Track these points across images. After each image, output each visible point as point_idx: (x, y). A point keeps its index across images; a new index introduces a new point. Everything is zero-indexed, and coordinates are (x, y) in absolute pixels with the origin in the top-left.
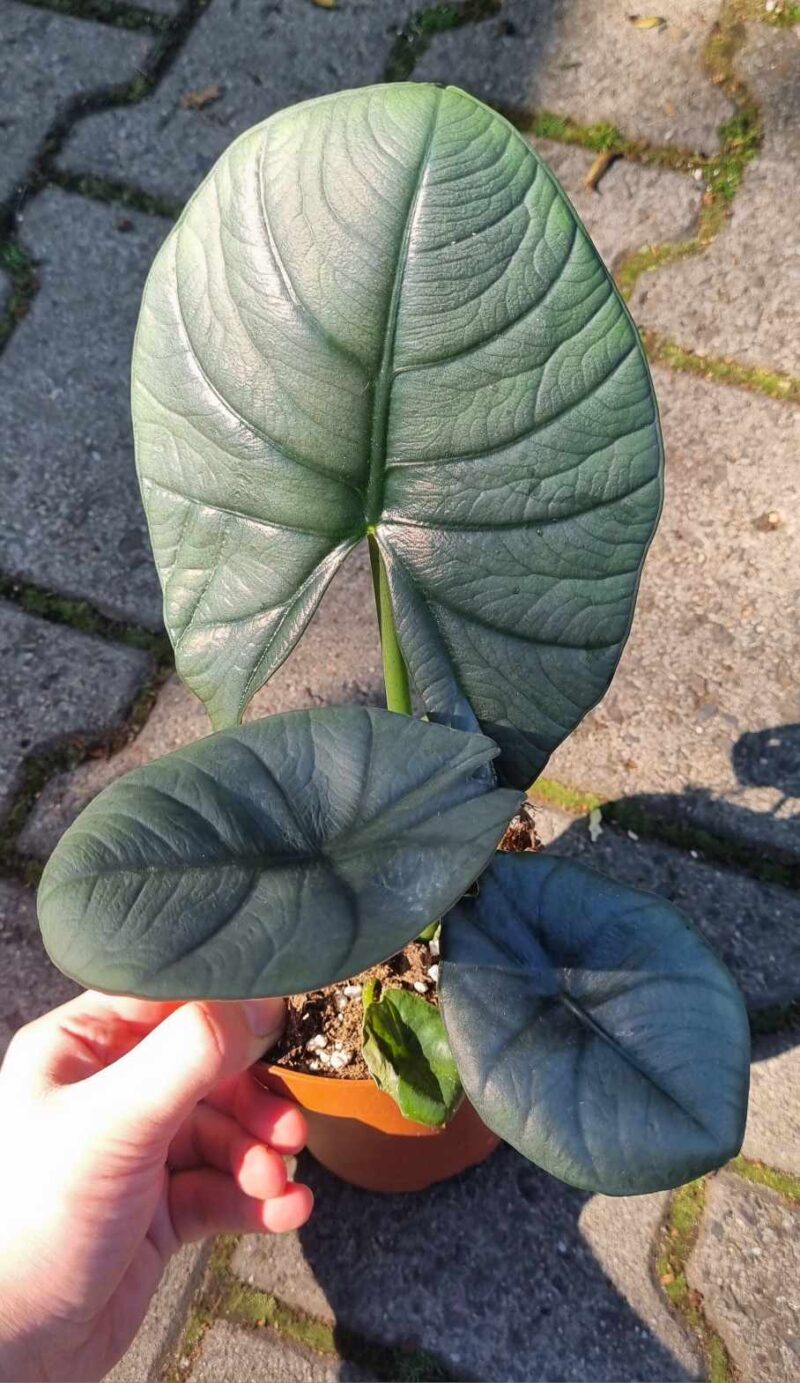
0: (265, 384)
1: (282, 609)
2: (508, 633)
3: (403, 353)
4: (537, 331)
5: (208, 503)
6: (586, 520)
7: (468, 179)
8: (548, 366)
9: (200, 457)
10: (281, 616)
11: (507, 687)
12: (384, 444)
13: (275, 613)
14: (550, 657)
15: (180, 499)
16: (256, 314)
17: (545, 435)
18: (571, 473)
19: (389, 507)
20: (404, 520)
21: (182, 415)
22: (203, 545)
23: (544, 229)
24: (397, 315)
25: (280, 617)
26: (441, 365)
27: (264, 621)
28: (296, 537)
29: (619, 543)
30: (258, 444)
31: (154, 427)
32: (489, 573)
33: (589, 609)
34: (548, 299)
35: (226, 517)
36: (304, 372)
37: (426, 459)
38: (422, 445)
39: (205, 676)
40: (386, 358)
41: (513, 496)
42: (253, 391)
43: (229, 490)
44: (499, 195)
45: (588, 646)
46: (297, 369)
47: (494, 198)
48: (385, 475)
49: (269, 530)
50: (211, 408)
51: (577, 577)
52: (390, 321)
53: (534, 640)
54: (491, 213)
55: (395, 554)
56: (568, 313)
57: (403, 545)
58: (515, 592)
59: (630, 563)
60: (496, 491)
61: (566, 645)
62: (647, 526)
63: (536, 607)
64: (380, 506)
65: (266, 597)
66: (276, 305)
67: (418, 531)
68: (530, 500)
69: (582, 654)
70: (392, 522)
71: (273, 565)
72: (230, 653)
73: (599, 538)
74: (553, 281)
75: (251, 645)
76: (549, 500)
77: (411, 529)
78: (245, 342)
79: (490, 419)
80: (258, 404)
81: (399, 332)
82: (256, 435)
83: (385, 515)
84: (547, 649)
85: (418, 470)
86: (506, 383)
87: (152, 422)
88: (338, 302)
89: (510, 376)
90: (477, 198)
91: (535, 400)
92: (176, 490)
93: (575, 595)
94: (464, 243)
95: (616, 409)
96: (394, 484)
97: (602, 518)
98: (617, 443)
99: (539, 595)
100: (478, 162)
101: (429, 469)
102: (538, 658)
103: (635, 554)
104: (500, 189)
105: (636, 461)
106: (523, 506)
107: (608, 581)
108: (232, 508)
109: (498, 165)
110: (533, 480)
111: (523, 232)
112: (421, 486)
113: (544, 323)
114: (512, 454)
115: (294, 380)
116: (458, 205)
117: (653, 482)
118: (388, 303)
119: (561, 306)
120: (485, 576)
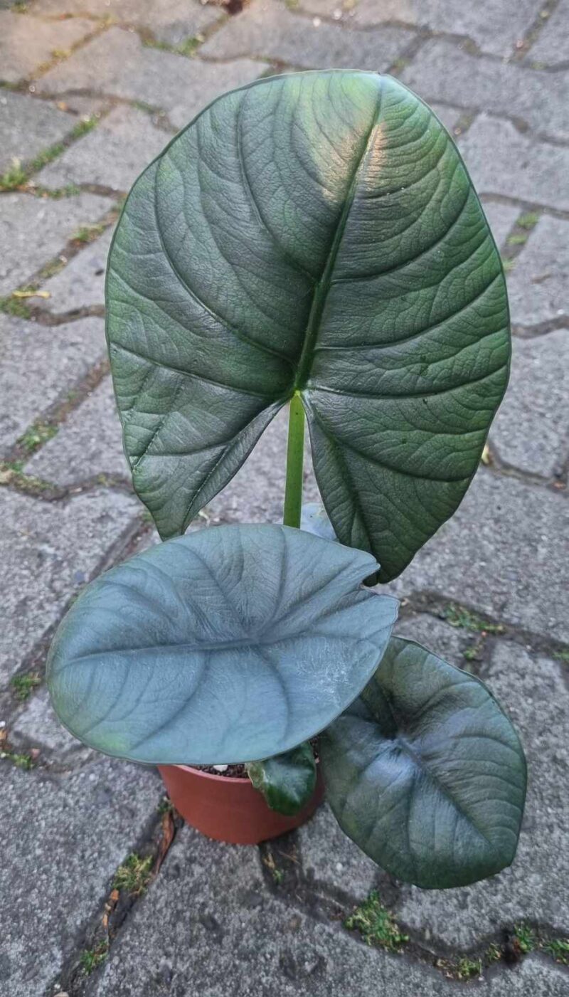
0: (229, 284)
1: (223, 447)
2: (397, 470)
3: (339, 269)
4: (438, 260)
5: (168, 366)
6: (457, 392)
7: (402, 148)
8: (442, 284)
9: (164, 332)
10: (223, 451)
11: (392, 508)
12: (315, 333)
13: (218, 450)
14: (423, 485)
15: (142, 361)
16: (227, 232)
17: (435, 332)
18: (451, 359)
19: (314, 377)
20: (326, 388)
21: (151, 299)
22: (160, 396)
23: (449, 188)
24: (339, 241)
25: (222, 453)
26: (368, 280)
27: (209, 455)
28: (241, 396)
29: (476, 410)
30: (217, 326)
31: (124, 305)
32: (387, 428)
33: (453, 454)
34: (447, 237)
35: (182, 377)
36: (263, 278)
37: (347, 346)
38: (345, 336)
39: (156, 493)
40: (326, 271)
41: (409, 375)
42: (219, 289)
43: (188, 360)
44: (422, 161)
45: (450, 480)
46: (257, 275)
47: (418, 163)
48: (312, 354)
49: (219, 390)
50: (180, 297)
51: (446, 432)
52: (333, 246)
53: (413, 475)
54: (415, 174)
55: (315, 410)
56: (459, 248)
57: (321, 405)
58: (404, 442)
59: (483, 423)
60: (397, 371)
61: (436, 479)
62: (496, 398)
63: (417, 453)
64: (306, 376)
65: (212, 438)
66: (246, 227)
67: (335, 396)
68: (420, 379)
69: (446, 484)
70: (314, 388)
71: (220, 415)
72: (179, 478)
73: (464, 406)
74: (451, 224)
75: (198, 472)
76: (434, 379)
77: (330, 395)
78: (215, 252)
79: (398, 320)
80: (222, 298)
81: (339, 254)
82: (217, 321)
83: (309, 383)
84: (421, 481)
85: (340, 353)
86: (412, 295)
87: (123, 301)
88: (298, 230)
89: (415, 290)
90: (407, 163)
91: (431, 308)
92: (141, 354)
93: (445, 445)
94: (395, 195)
95: (484, 317)
96: (318, 361)
97: (468, 391)
98: (482, 340)
99: (420, 444)
100: (410, 136)
101: (348, 353)
102: (415, 487)
103: (487, 416)
104: (422, 157)
105: (495, 352)
106: (415, 383)
107: (467, 436)
108: (189, 372)
109: (422, 139)
110: (424, 364)
111: (435, 189)
112: (341, 364)
113: (443, 254)
114: (411, 344)
115: (253, 283)
116: (395, 166)
117: (504, 368)
118: (333, 233)
119: (455, 243)
120: (384, 431)
